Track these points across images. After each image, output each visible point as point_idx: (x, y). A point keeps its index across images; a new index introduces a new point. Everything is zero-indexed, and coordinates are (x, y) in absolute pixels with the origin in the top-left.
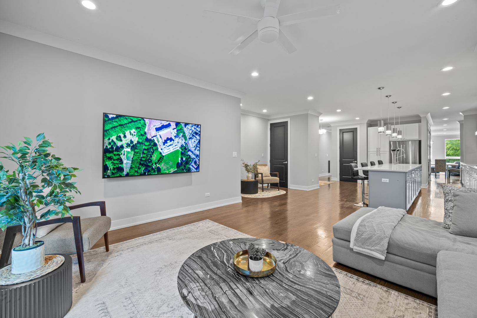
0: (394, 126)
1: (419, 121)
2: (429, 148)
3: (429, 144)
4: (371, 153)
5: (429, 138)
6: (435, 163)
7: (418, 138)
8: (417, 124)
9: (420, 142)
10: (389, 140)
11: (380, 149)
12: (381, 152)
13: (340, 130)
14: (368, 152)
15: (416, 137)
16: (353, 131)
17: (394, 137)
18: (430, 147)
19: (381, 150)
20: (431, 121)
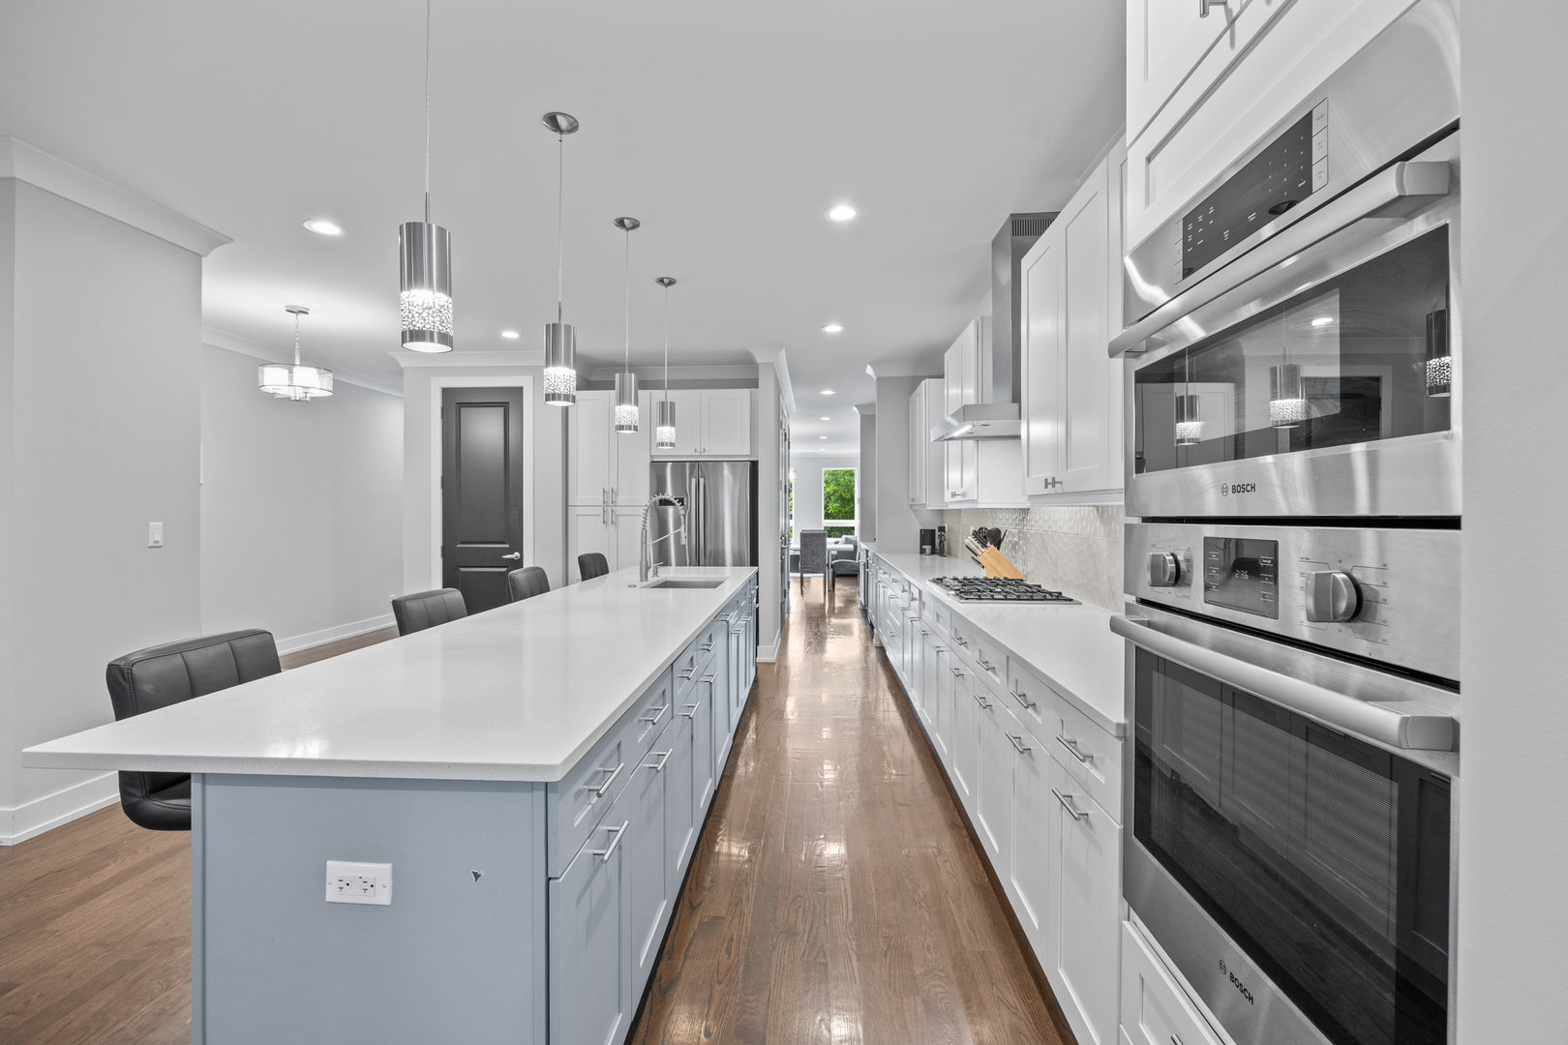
0: (663, 392)
1: (753, 384)
2: (782, 492)
3: (782, 478)
4: (579, 511)
5: (782, 462)
6: (801, 545)
7: (749, 453)
8: (745, 393)
9: (754, 465)
10: (651, 457)
11: (617, 494)
12: (619, 511)
13: (447, 393)
14: (570, 508)
15: (742, 450)
16: (505, 405)
17: (662, 444)
18: (788, 490)
19: (621, 499)
20: (789, 397)
